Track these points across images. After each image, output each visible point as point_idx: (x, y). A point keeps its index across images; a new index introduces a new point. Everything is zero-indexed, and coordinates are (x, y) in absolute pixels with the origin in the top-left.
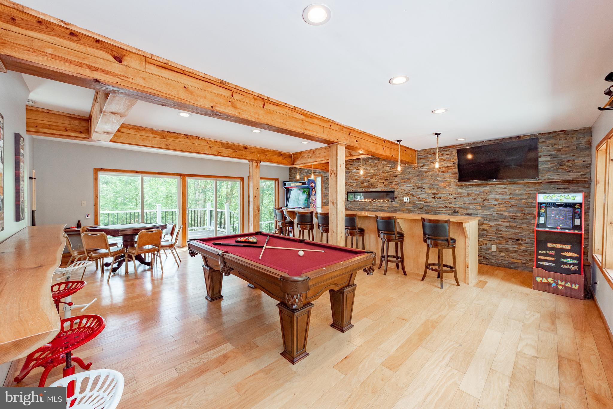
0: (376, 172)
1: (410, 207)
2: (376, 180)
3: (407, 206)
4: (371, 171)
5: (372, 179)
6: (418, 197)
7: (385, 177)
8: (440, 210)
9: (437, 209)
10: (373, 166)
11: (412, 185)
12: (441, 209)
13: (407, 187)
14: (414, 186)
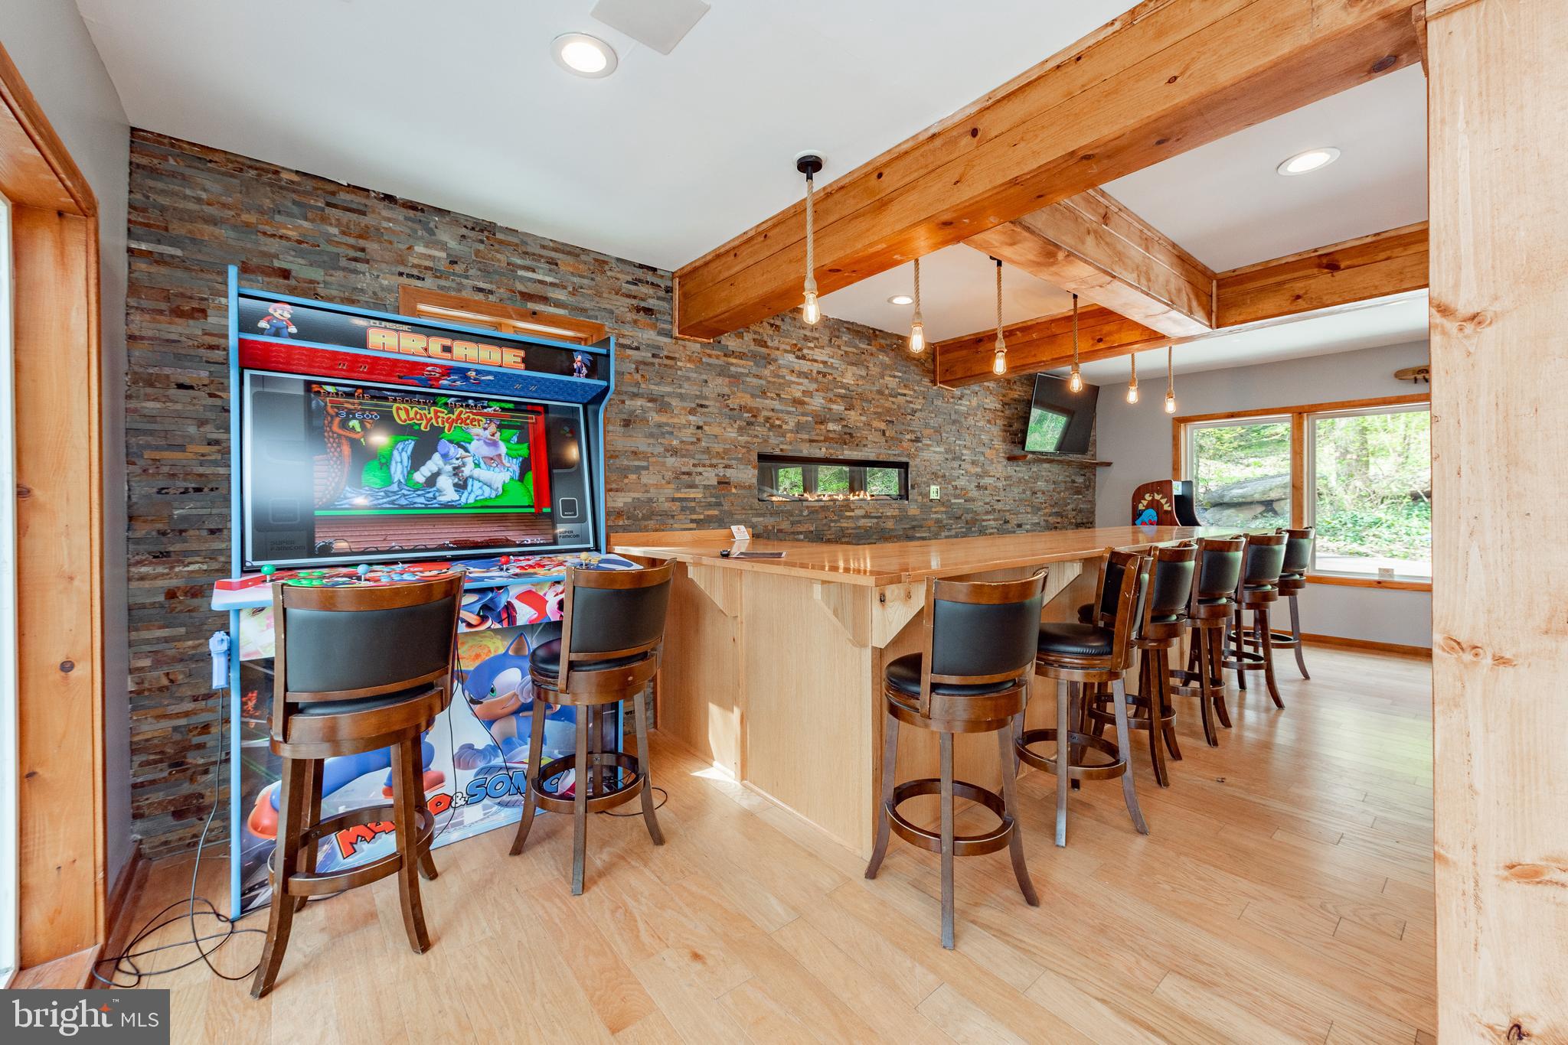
0: (866, 387)
1: (940, 516)
2: (863, 418)
3: (936, 513)
4: (849, 380)
5: (852, 413)
6: (953, 483)
7: (889, 411)
8: (987, 520)
9: (985, 518)
10: (853, 358)
11: (942, 450)
12: (989, 517)
13: (935, 452)
14: (947, 453)
